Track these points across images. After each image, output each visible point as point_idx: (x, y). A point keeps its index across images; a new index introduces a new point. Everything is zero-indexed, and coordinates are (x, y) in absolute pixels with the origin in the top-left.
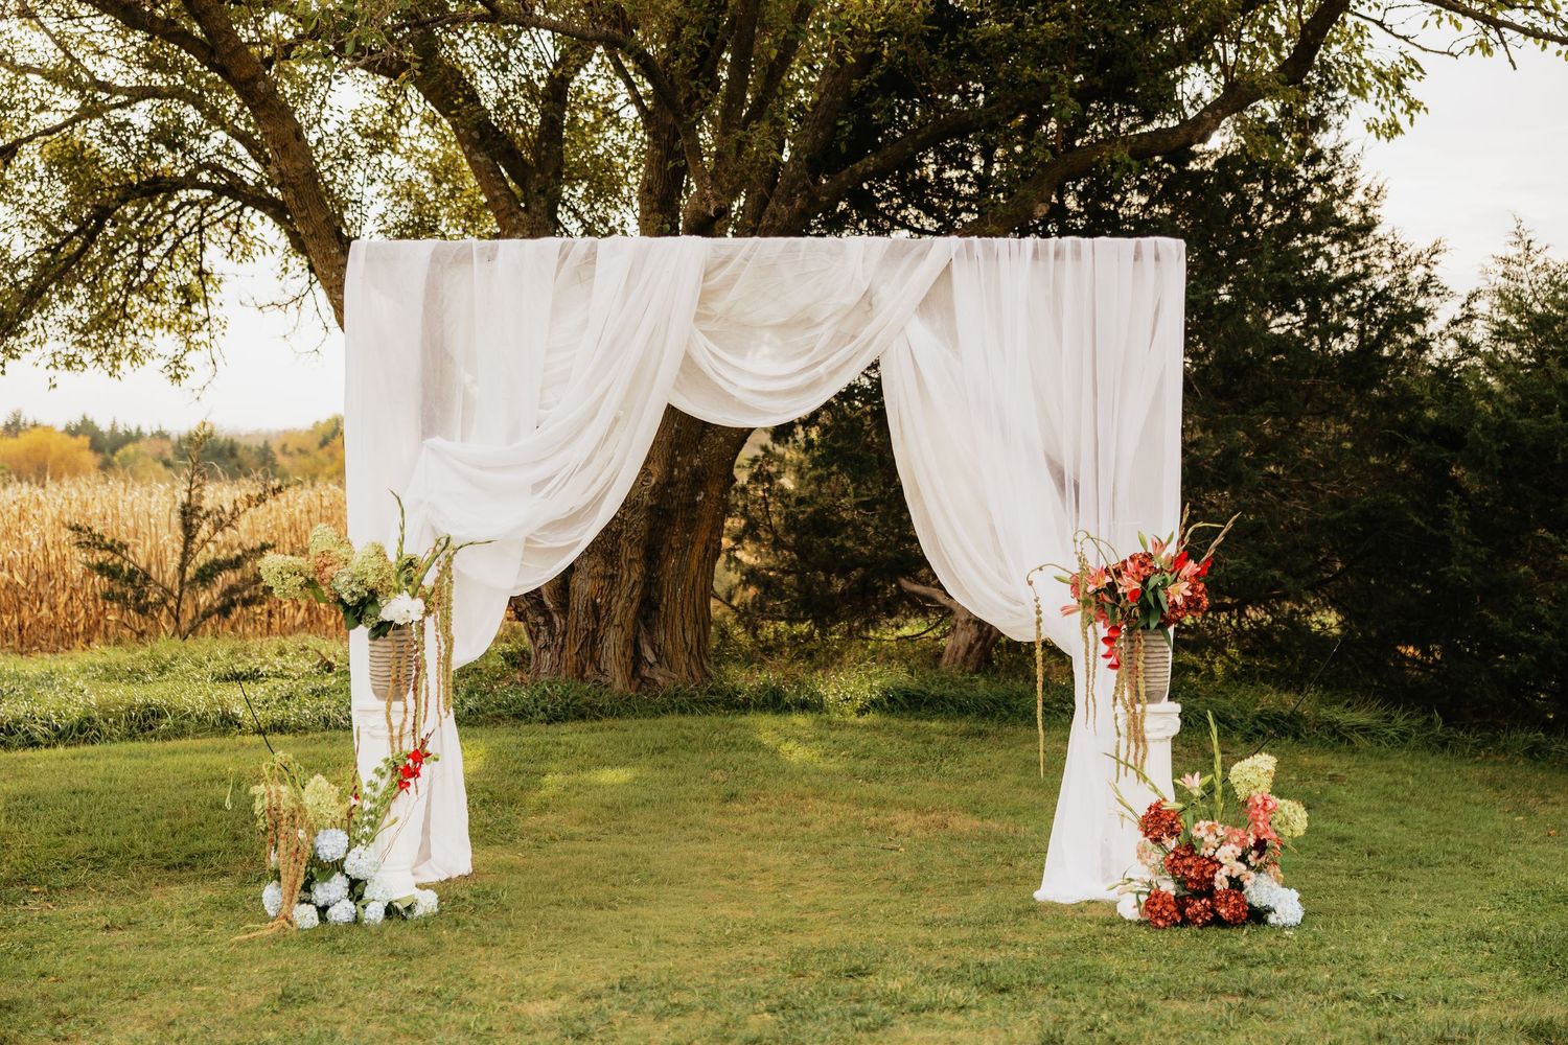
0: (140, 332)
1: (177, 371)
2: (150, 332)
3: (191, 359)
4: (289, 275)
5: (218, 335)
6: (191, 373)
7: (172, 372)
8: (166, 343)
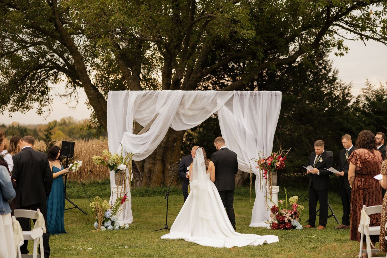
0: (29, 102)
1: (40, 112)
2: (31, 102)
3: (44, 109)
4: (68, 88)
5: (50, 103)
6: (44, 112)
7: (39, 112)
8: (36, 105)
